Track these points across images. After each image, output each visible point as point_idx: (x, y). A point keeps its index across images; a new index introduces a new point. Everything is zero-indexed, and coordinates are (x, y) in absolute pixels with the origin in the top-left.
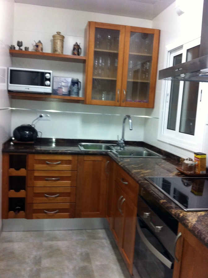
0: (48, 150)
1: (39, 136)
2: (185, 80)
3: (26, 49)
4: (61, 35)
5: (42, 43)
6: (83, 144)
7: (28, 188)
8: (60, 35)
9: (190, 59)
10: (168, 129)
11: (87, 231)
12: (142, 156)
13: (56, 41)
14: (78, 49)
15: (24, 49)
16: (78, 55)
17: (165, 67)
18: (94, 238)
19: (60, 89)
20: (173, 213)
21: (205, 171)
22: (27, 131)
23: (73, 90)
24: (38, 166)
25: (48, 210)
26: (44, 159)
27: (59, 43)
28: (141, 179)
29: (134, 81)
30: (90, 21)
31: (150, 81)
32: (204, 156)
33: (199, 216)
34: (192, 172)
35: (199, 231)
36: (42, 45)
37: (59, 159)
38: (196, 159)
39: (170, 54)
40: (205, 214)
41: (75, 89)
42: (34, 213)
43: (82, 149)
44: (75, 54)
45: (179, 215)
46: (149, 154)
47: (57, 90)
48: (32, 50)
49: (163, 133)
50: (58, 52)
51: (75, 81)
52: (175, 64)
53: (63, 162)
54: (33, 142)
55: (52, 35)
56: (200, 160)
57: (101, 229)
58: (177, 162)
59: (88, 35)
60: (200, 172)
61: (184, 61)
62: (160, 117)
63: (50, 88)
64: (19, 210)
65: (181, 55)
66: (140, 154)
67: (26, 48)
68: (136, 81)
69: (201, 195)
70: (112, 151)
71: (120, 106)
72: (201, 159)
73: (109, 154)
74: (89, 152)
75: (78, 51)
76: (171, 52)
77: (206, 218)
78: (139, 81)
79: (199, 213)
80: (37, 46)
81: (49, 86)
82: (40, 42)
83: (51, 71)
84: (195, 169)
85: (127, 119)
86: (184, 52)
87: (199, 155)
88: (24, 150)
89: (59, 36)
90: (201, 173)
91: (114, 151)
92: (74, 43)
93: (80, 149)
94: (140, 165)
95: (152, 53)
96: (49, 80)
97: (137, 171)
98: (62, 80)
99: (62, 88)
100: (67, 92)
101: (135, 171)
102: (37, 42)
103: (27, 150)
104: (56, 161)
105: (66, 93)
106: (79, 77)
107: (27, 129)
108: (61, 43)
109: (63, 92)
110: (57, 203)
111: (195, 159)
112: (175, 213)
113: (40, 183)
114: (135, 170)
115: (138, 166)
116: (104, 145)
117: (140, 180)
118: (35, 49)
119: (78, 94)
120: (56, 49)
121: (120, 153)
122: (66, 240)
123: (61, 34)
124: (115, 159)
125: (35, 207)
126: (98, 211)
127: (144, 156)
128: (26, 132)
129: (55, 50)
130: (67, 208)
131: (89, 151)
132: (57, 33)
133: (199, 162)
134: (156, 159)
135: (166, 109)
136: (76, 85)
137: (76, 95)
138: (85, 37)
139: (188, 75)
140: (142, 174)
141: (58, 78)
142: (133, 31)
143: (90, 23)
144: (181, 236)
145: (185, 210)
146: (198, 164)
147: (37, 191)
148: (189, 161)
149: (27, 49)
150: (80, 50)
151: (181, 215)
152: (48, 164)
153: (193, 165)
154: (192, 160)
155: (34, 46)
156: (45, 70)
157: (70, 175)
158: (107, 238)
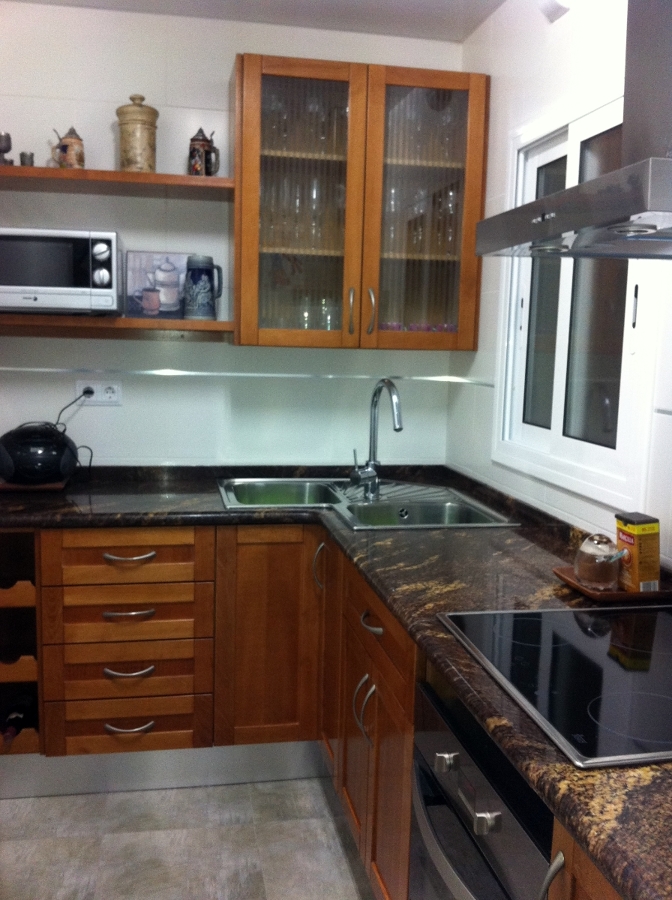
0: (111, 514)
1: (83, 460)
2: (576, 255)
3: (27, 159)
4: (147, 107)
5: (81, 136)
6: (238, 481)
7: (45, 649)
8: (141, 106)
9: (592, 172)
10: (525, 421)
11: (260, 786)
12: (439, 523)
13: (130, 128)
14: (208, 153)
15: (17, 162)
16: (208, 173)
17: (509, 206)
18: (283, 814)
19: (150, 294)
20: (533, 775)
21: (657, 582)
22: (38, 445)
23: (194, 299)
24: (74, 572)
25: (119, 722)
26: (95, 545)
27: (139, 135)
28: (424, 622)
29: (410, 257)
30: (242, 52)
31: (463, 256)
32: (653, 528)
33: (630, 788)
34: (611, 585)
35: (631, 865)
36: (82, 145)
37: (150, 543)
38: (624, 537)
39: (526, 158)
40: (655, 778)
41: (201, 292)
42: (69, 735)
43: (231, 502)
44: (197, 173)
45: (554, 790)
46: (465, 515)
47: (140, 298)
48: (48, 162)
49: (510, 437)
50: (139, 166)
51: (201, 266)
52: (541, 193)
53: (162, 553)
54: (60, 485)
55: (117, 106)
56: (636, 543)
57: (308, 778)
58: (558, 544)
59: (237, 104)
60: (639, 587)
61: (572, 180)
62: (498, 380)
63: (113, 292)
64: (19, 725)
65: (562, 161)
66: (433, 513)
67: (23, 156)
68: (416, 257)
69: (645, 669)
70: (336, 506)
71: (359, 347)
72: (640, 537)
73: (325, 522)
74: (256, 515)
75: (208, 161)
76: (528, 151)
77: (658, 797)
78: (427, 257)
79: (632, 776)
80: (64, 148)
81: (109, 285)
82: (72, 133)
83: (111, 235)
84: (620, 574)
85: (385, 391)
86: (570, 149)
87: (632, 523)
88: (25, 518)
89: (137, 108)
90: (641, 590)
91: (342, 507)
92: (193, 133)
93: (225, 507)
94: (426, 563)
95: (463, 160)
96: (107, 264)
97: (413, 586)
98: (157, 263)
99: (158, 291)
100: (174, 305)
101: (405, 587)
102: (63, 133)
103: (36, 518)
104: (141, 549)
105: (174, 309)
106: (217, 250)
107: (39, 440)
108: (146, 134)
109: (160, 304)
110: (149, 696)
111: (619, 538)
112: (540, 778)
113: (85, 631)
114: (408, 584)
115: (420, 566)
116: (309, 483)
117: (419, 629)
118: (57, 158)
119: (212, 310)
120: (131, 154)
121: (363, 514)
122: (184, 826)
123: (144, 103)
124: (343, 537)
125: (72, 715)
126: (293, 718)
127: (447, 523)
128: (32, 450)
129: (125, 160)
130: (184, 711)
131: (252, 511)
132: (132, 99)
133: (635, 550)
134: (488, 532)
135: (518, 352)
136: (204, 278)
137: (207, 314)
138: (231, 110)
139: (589, 234)
140: (431, 600)
141: (144, 256)
142: (395, 83)
143: (242, 60)
144: (563, 866)
145: (579, 764)
146: (631, 557)
147: (76, 657)
148: (600, 546)
149: (27, 161)
150: (213, 156)
151: (563, 786)
152: (110, 562)
153: (613, 560)
154: (608, 541)
155: (54, 149)
156: (90, 231)
157: (189, 598)
158: (326, 812)
